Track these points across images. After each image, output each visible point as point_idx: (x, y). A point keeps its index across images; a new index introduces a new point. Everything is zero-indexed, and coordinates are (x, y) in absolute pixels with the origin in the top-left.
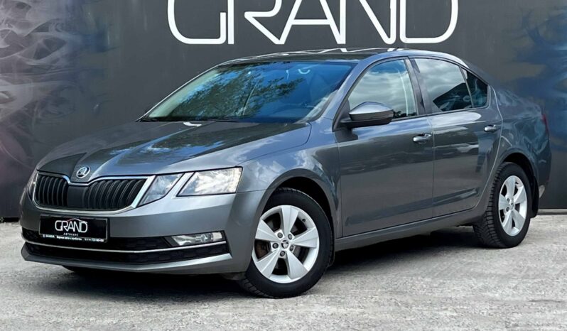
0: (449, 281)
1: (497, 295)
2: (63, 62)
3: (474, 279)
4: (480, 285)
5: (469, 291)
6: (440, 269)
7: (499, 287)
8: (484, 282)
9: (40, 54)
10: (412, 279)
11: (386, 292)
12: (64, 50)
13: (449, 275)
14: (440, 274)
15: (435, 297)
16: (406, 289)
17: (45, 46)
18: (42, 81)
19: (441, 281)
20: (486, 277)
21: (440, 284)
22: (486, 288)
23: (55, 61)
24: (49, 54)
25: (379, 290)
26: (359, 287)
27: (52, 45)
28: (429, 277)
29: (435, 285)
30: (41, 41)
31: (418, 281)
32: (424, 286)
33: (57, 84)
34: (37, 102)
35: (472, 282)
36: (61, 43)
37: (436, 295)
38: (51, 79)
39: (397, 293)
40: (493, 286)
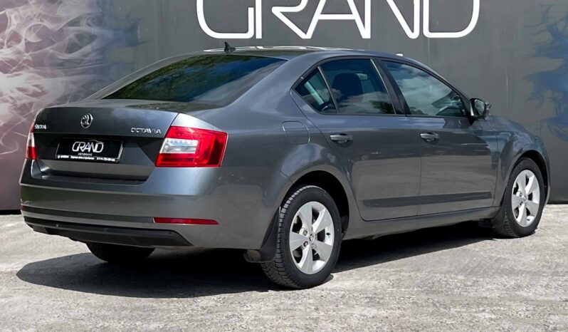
0: (481, 279)
1: (530, 294)
2: (94, 56)
3: (506, 277)
4: (513, 283)
5: (503, 290)
6: (471, 265)
7: (531, 285)
8: (517, 280)
9: (72, 48)
10: (445, 277)
11: (423, 292)
12: (95, 44)
13: (481, 272)
14: (472, 271)
15: (470, 297)
16: (441, 287)
17: (76, 41)
18: (73, 75)
19: (474, 279)
20: (517, 274)
21: (475, 282)
22: (519, 287)
23: (86, 56)
24: (80, 48)
25: (416, 289)
26: (395, 285)
27: (82, 39)
28: (462, 275)
29: (469, 283)
30: (72, 36)
31: (452, 279)
32: (459, 284)
33: (88, 77)
34: (69, 95)
35: (504, 279)
36: (92, 38)
37: (472, 294)
38: (82, 73)
39: (433, 292)
40: (525, 284)
